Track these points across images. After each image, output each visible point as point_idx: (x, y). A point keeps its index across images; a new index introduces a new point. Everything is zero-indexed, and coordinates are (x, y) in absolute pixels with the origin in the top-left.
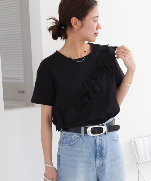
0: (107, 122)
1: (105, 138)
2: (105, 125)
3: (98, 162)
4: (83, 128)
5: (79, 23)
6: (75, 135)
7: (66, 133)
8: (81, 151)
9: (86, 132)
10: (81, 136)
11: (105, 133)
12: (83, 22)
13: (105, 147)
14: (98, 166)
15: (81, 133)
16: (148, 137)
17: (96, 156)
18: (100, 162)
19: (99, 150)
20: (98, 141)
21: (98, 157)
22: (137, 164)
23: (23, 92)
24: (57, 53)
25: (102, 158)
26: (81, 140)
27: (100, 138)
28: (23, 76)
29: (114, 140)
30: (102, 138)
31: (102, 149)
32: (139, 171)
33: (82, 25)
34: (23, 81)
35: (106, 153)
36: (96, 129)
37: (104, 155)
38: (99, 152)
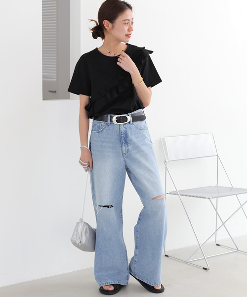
1: (130, 127)
2: (130, 115)
3: (124, 148)
5: (110, 25)
6: (103, 123)
7: (95, 121)
8: (107, 138)
10: (107, 124)
11: (130, 122)
12: (113, 24)
13: (130, 134)
14: (124, 152)
15: (107, 121)
17: (121, 143)
19: (124, 137)
20: (122, 129)
21: (123, 144)
22: (165, 161)
23: (55, 92)
24: (96, 50)
25: (127, 145)
26: (107, 128)
27: (124, 126)
28: (55, 74)
30: (126, 126)
31: (127, 136)
33: (113, 27)
34: (55, 80)
36: (121, 118)
37: (129, 142)
38: (124, 139)
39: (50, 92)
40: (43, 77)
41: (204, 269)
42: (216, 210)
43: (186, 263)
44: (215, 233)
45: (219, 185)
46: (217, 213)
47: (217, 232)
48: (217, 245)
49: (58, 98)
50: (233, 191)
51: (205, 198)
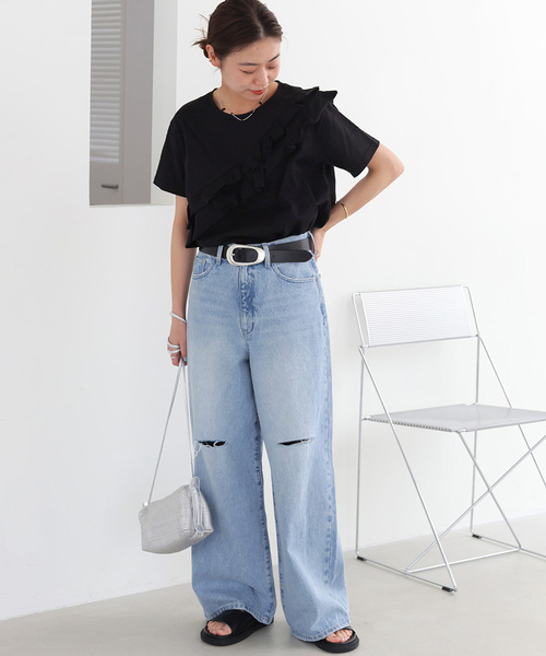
0: (277, 242)
1: (263, 273)
3: (244, 319)
4: (220, 248)
6: (208, 259)
9: (224, 256)
10: (215, 261)
13: (261, 291)
14: (246, 328)
15: (216, 255)
17: (240, 307)
18: (248, 320)
19: (247, 295)
21: (245, 310)
22: (362, 347)
23: (116, 187)
25: (253, 313)
26: (214, 270)
27: (250, 272)
28: (117, 148)
29: (288, 281)
30: (255, 271)
31: (253, 294)
34: (117, 160)
35: (261, 304)
37: (257, 307)
38: (247, 300)
39: (104, 186)
40: (93, 153)
41: (445, 589)
42: (473, 458)
43: (405, 574)
44: (471, 510)
45: (479, 403)
46: (475, 464)
47: (476, 508)
48: (474, 536)
49: (121, 201)
50: (511, 417)
51: (450, 431)
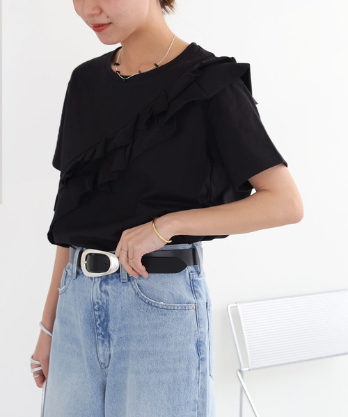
3: (100, 349)
14: (102, 360)
16: (272, 301)
17: (95, 334)
18: (104, 350)
19: (102, 319)
20: (97, 294)
21: (100, 337)
22: (240, 371)
27: (103, 289)
29: (150, 304)
32: (242, 389)
37: (112, 335)
38: (102, 324)
